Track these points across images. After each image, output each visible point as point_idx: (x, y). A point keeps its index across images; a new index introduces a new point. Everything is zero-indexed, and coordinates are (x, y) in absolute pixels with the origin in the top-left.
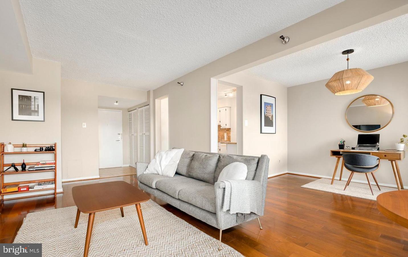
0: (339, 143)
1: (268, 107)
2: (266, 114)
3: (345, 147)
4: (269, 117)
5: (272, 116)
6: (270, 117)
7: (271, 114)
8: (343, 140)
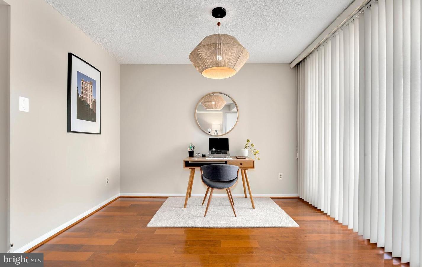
0: (189, 149)
1: (86, 84)
2: (80, 95)
3: (195, 154)
4: (88, 103)
5: (94, 102)
6: (90, 103)
7: (92, 99)
8: (192, 146)
